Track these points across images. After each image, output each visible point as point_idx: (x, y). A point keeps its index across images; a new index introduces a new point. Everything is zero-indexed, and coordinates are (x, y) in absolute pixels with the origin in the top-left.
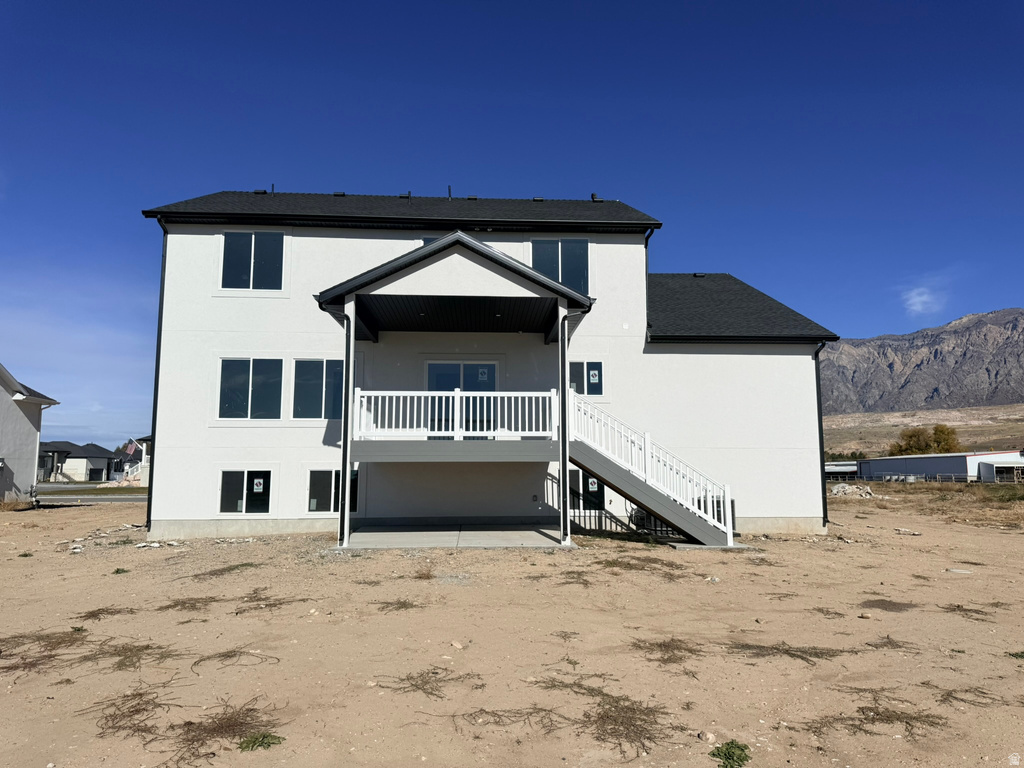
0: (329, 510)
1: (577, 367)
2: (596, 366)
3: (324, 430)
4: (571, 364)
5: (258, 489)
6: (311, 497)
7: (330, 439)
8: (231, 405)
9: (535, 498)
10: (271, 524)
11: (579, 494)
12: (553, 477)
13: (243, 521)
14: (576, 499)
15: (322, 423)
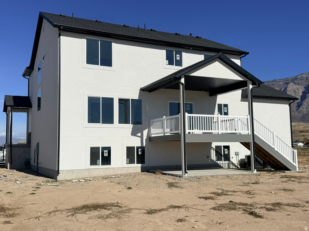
0: (135, 163)
1: (220, 106)
2: (226, 106)
3: (131, 129)
4: (218, 105)
5: (106, 155)
6: (127, 158)
7: (134, 133)
8: (93, 118)
9: (208, 157)
10: (112, 170)
11: (222, 155)
12: (214, 149)
13: (100, 169)
14: (221, 157)
15: (130, 126)
